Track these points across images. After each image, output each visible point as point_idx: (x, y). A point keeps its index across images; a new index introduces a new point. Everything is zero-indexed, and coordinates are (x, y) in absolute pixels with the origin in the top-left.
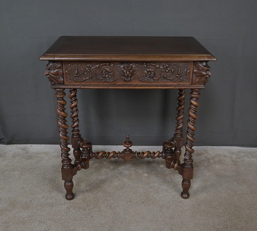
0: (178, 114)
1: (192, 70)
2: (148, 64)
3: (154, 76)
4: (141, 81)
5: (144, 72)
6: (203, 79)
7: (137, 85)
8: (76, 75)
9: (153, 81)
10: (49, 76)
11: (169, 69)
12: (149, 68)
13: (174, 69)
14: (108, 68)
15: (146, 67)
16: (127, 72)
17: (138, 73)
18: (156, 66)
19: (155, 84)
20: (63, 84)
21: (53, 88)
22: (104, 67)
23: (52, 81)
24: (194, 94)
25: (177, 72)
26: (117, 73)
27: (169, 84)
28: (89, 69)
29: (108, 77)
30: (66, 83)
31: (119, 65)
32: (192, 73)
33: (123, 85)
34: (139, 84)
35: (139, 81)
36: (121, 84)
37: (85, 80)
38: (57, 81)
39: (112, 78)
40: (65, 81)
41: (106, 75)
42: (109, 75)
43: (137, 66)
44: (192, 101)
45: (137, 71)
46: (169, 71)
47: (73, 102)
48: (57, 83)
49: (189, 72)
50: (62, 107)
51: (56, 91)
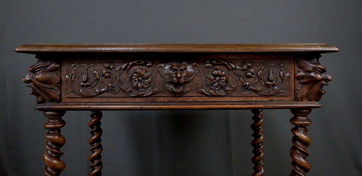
0: (255, 168)
1: (293, 73)
2: (214, 62)
3: (227, 85)
4: (202, 95)
5: (207, 78)
6: (316, 88)
7: (195, 102)
8: (84, 83)
9: (224, 94)
10: (32, 84)
11: (252, 70)
12: (217, 69)
13: (261, 70)
14: (142, 69)
15: (212, 67)
16: (177, 74)
17: (196, 78)
18: (229, 66)
19: (228, 99)
20: (59, 101)
21: (40, 110)
22: (135, 68)
23: (38, 95)
24: (299, 119)
25: (267, 76)
26: (159, 78)
27: (254, 99)
28: (109, 73)
29: (143, 87)
30: (65, 99)
31: (163, 65)
32: (293, 78)
33: (170, 102)
34: (200, 99)
35: (199, 95)
36: (166, 99)
37: (101, 93)
38: (48, 95)
39: (150, 88)
40: (63, 96)
41: (138, 84)
42: (144, 83)
43: (196, 65)
44: (298, 134)
45: (195, 75)
46: (253, 74)
47: (95, 150)
48: (49, 99)
49: (289, 77)
50: (55, 149)
51: (46, 115)
